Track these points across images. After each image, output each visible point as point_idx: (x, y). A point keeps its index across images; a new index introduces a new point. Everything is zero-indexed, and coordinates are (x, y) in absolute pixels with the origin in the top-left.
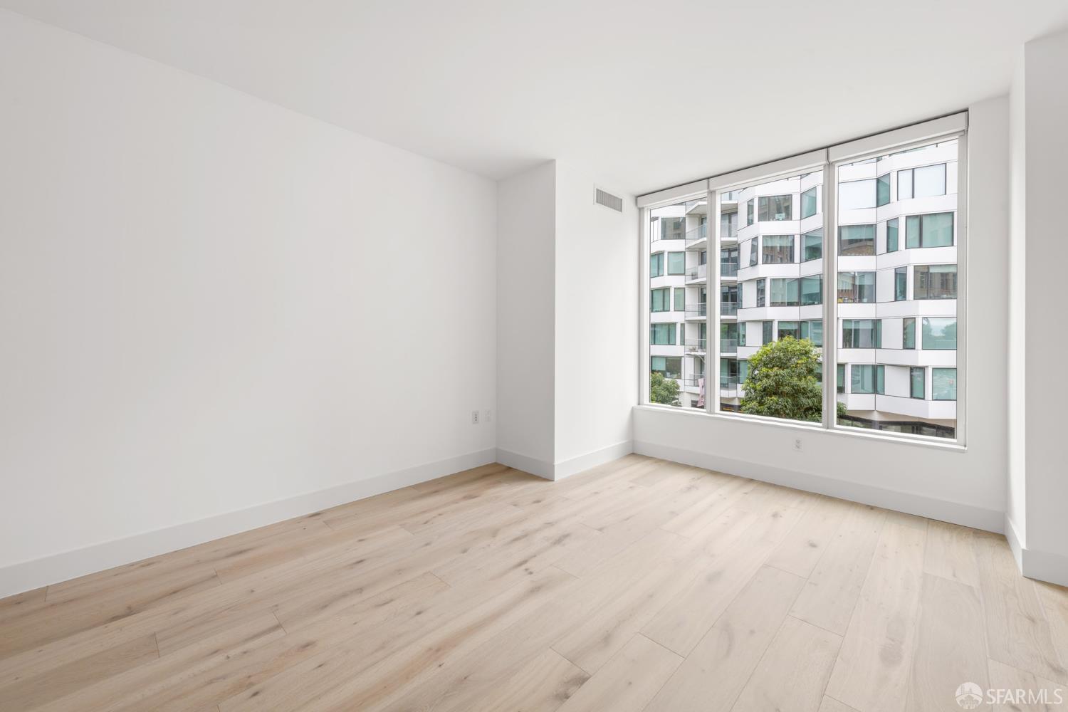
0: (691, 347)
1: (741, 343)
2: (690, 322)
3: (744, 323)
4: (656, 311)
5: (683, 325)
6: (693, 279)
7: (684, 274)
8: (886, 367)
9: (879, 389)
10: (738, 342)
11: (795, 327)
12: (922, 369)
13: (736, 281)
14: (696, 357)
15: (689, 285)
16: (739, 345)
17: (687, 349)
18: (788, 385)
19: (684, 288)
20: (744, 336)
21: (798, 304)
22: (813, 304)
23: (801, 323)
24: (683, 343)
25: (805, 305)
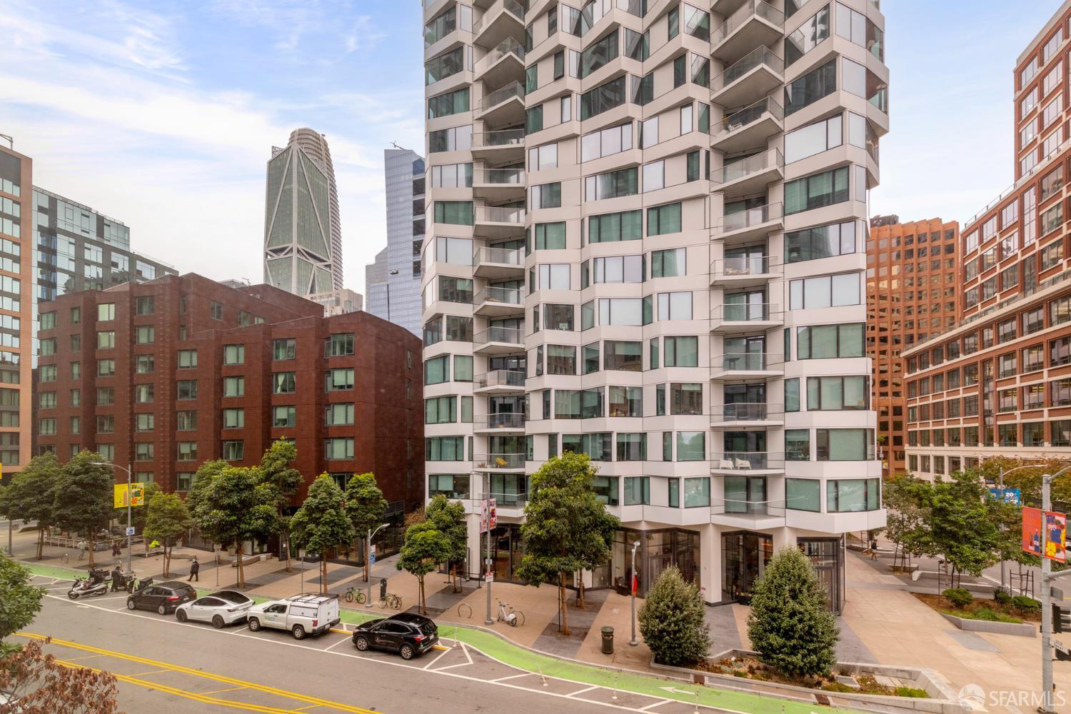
0: (480, 463)
1: (529, 458)
2: (479, 434)
3: (531, 436)
4: (443, 423)
5: (471, 438)
6: (481, 387)
7: (472, 381)
8: (651, 479)
9: (646, 500)
10: (527, 456)
11: (577, 440)
12: (678, 479)
13: (524, 391)
14: (485, 474)
15: (478, 394)
16: (527, 460)
17: (476, 465)
18: (565, 506)
19: (472, 397)
20: (532, 450)
21: (580, 416)
22: (592, 417)
23: (583, 436)
24: (471, 459)
25: (586, 418)
